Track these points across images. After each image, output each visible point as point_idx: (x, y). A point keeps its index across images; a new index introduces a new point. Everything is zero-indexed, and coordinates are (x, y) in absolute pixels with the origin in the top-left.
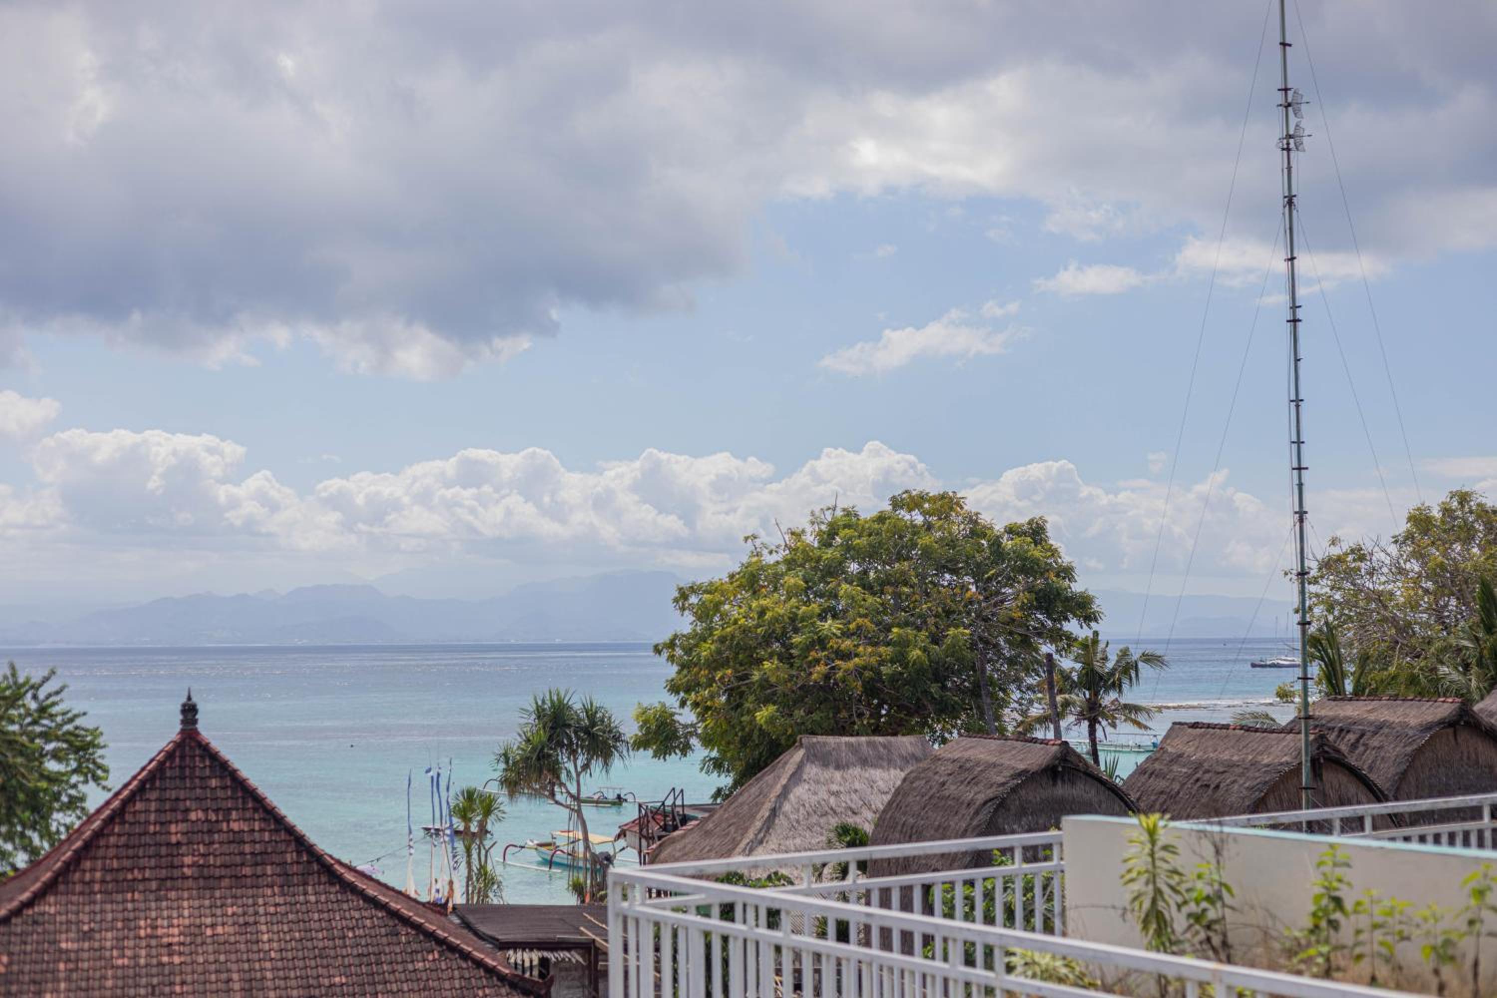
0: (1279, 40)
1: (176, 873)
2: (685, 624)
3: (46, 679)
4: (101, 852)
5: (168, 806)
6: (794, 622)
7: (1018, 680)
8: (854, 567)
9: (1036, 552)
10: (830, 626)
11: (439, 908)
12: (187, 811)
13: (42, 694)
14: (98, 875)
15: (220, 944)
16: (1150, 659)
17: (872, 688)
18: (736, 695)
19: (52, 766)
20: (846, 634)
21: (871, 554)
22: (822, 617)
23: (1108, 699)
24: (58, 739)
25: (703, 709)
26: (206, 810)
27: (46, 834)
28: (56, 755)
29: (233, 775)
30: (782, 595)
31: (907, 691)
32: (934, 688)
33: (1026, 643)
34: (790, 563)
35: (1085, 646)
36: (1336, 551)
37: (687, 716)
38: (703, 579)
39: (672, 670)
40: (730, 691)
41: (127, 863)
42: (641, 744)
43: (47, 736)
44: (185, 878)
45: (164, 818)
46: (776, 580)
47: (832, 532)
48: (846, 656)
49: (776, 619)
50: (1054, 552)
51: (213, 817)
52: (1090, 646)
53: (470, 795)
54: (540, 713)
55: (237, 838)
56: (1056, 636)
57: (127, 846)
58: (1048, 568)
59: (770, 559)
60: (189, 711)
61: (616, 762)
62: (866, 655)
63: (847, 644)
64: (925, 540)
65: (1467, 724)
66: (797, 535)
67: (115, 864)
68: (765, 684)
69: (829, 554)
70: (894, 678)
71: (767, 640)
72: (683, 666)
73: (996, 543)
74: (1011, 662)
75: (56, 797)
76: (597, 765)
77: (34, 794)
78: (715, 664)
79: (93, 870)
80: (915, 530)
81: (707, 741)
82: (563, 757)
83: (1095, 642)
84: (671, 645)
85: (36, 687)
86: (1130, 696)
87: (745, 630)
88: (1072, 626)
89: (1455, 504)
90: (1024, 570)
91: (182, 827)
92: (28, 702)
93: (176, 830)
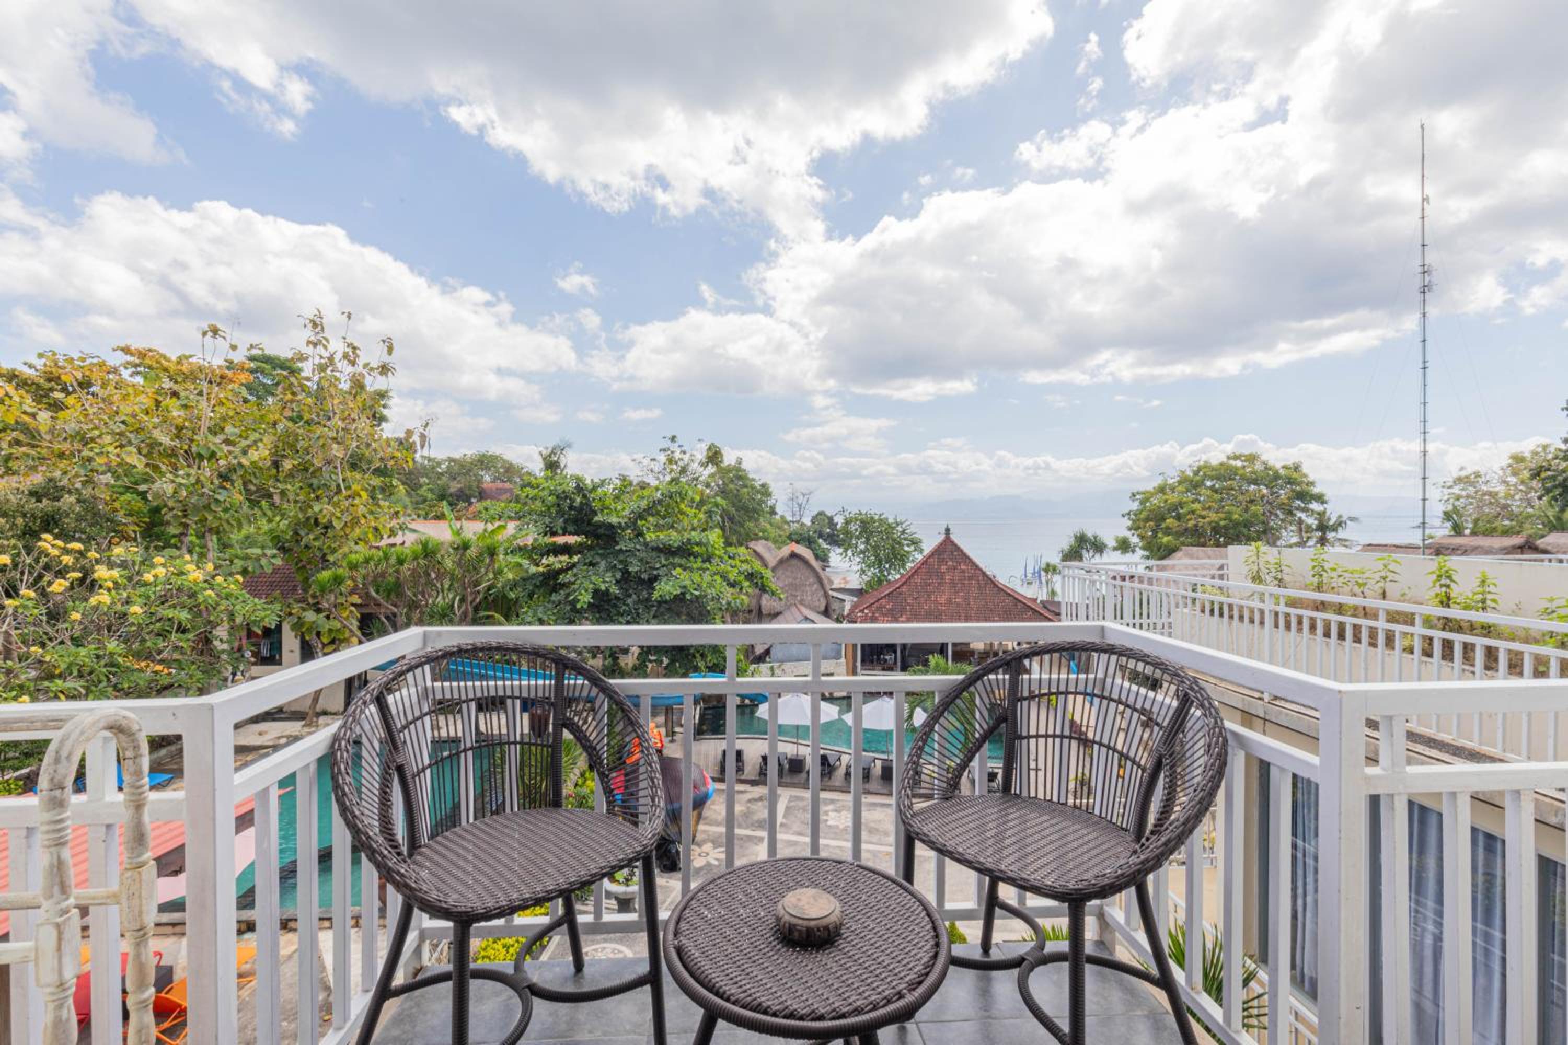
0: (1420, 243)
2: (1135, 506)
3: (905, 522)
4: (920, 574)
5: (941, 560)
6: (1181, 504)
7: (1286, 528)
8: (1209, 484)
9: (1295, 475)
10: (1196, 506)
11: (1035, 600)
12: (947, 562)
13: (904, 526)
15: (958, 605)
16: (1352, 519)
17: (1216, 529)
18: (1155, 532)
19: (906, 548)
20: (1204, 509)
21: (1218, 478)
22: (1193, 502)
23: (1330, 535)
24: (909, 540)
25: (1142, 537)
26: (953, 562)
27: (904, 569)
28: (908, 545)
29: (962, 551)
30: (1176, 495)
31: (1231, 531)
32: (1245, 531)
33: (1290, 513)
34: (1180, 482)
35: (1319, 514)
36: (1463, 474)
37: (1135, 540)
38: (1142, 489)
39: (1129, 523)
40: (1153, 531)
42: (1115, 549)
43: (905, 539)
45: (940, 563)
46: (1173, 490)
47: (1199, 469)
48: (1204, 517)
49: (1171, 504)
50: (1305, 476)
51: (955, 565)
52: (1321, 515)
53: (1048, 565)
54: (1076, 537)
55: (963, 571)
56: (1305, 510)
57: (927, 573)
58: (1302, 482)
59: (1170, 481)
60: (948, 530)
61: (1105, 555)
62: (1213, 516)
63: (1204, 513)
64: (1241, 472)
65: (1530, 547)
66: (1183, 472)
67: (924, 577)
68: (1168, 528)
69: (1198, 478)
70: (1225, 527)
71: (1169, 511)
72: (1134, 521)
73: (1276, 472)
74: (1282, 520)
75: (908, 558)
76: (1097, 556)
77: (901, 557)
78: (1147, 520)
80: (1237, 468)
81: (1144, 548)
82: (1084, 552)
83: (1324, 512)
84: (1129, 514)
85: (902, 524)
86: (1341, 534)
87: (1159, 507)
88: (1315, 506)
89: (1540, 449)
90: (1289, 483)
91: (945, 567)
92: (899, 529)
93: (943, 568)
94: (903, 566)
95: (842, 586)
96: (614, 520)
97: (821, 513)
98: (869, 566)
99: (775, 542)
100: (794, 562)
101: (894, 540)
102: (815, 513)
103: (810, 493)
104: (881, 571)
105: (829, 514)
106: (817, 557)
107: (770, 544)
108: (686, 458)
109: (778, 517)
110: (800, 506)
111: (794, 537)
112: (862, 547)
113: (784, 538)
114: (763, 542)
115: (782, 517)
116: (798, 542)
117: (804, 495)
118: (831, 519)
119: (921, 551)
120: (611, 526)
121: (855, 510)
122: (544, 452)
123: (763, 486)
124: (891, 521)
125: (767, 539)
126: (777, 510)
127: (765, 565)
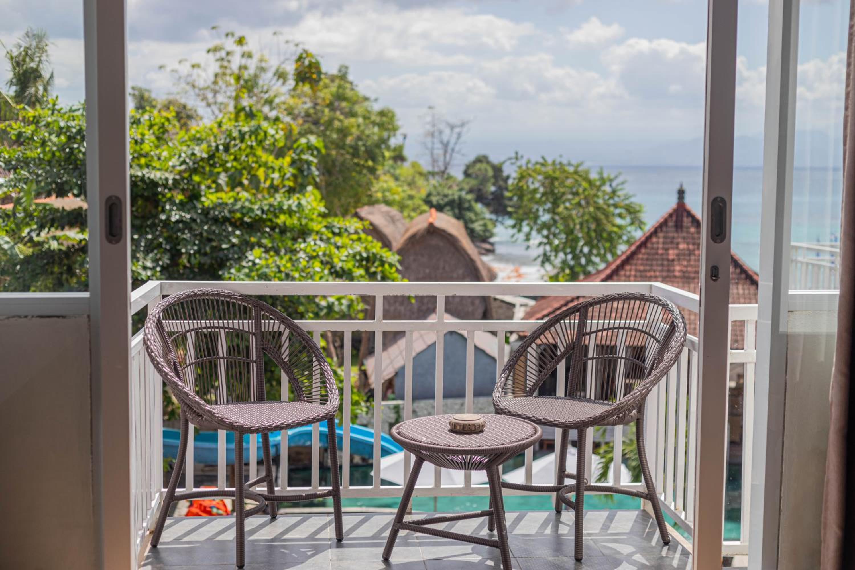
1: (671, 274)
3: (616, 177)
4: (635, 262)
5: (669, 240)
12: (678, 244)
13: (614, 184)
14: (633, 273)
19: (618, 221)
24: (621, 207)
26: (688, 244)
27: (614, 254)
28: (620, 216)
41: (648, 268)
43: (616, 206)
44: (675, 277)
45: (666, 246)
51: (691, 247)
57: (647, 260)
60: (681, 193)
67: (642, 268)
75: (620, 237)
77: (610, 233)
79: (630, 270)
85: (611, 180)
91: (676, 251)
92: (607, 188)
93: (672, 254)
94: (612, 250)
95: (513, 282)
96: (156, 175)
97: (481, 160)
98: (556, 250)
99: (402, 207)
100: (435, 241)
101: (598, 208)
102: (472, 158)
103: (463, 125)
104: (575, 257)
105: (495, 159)
106: (471, 233)
107: (394, 211)
108: (252, 65)
109: (407, 165)
110: (445, 145)
111: (434, 199)
112: (546, 217)
113: (418, 202)
114: (383, 208)
115: (414, 165)
116: (440, 208)
117: (452, 127)
118: (498, 170)
119: (641, 224)
120: (154, 184)
121: (536, 158)
122: (15, 53)
123: (382, 114)
124: (594, 176)
125: (388, 203)
126: (406, 153)
127: (386, 244)
